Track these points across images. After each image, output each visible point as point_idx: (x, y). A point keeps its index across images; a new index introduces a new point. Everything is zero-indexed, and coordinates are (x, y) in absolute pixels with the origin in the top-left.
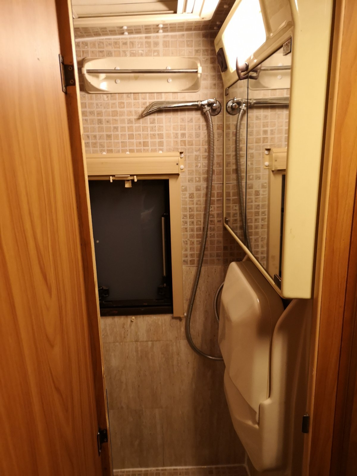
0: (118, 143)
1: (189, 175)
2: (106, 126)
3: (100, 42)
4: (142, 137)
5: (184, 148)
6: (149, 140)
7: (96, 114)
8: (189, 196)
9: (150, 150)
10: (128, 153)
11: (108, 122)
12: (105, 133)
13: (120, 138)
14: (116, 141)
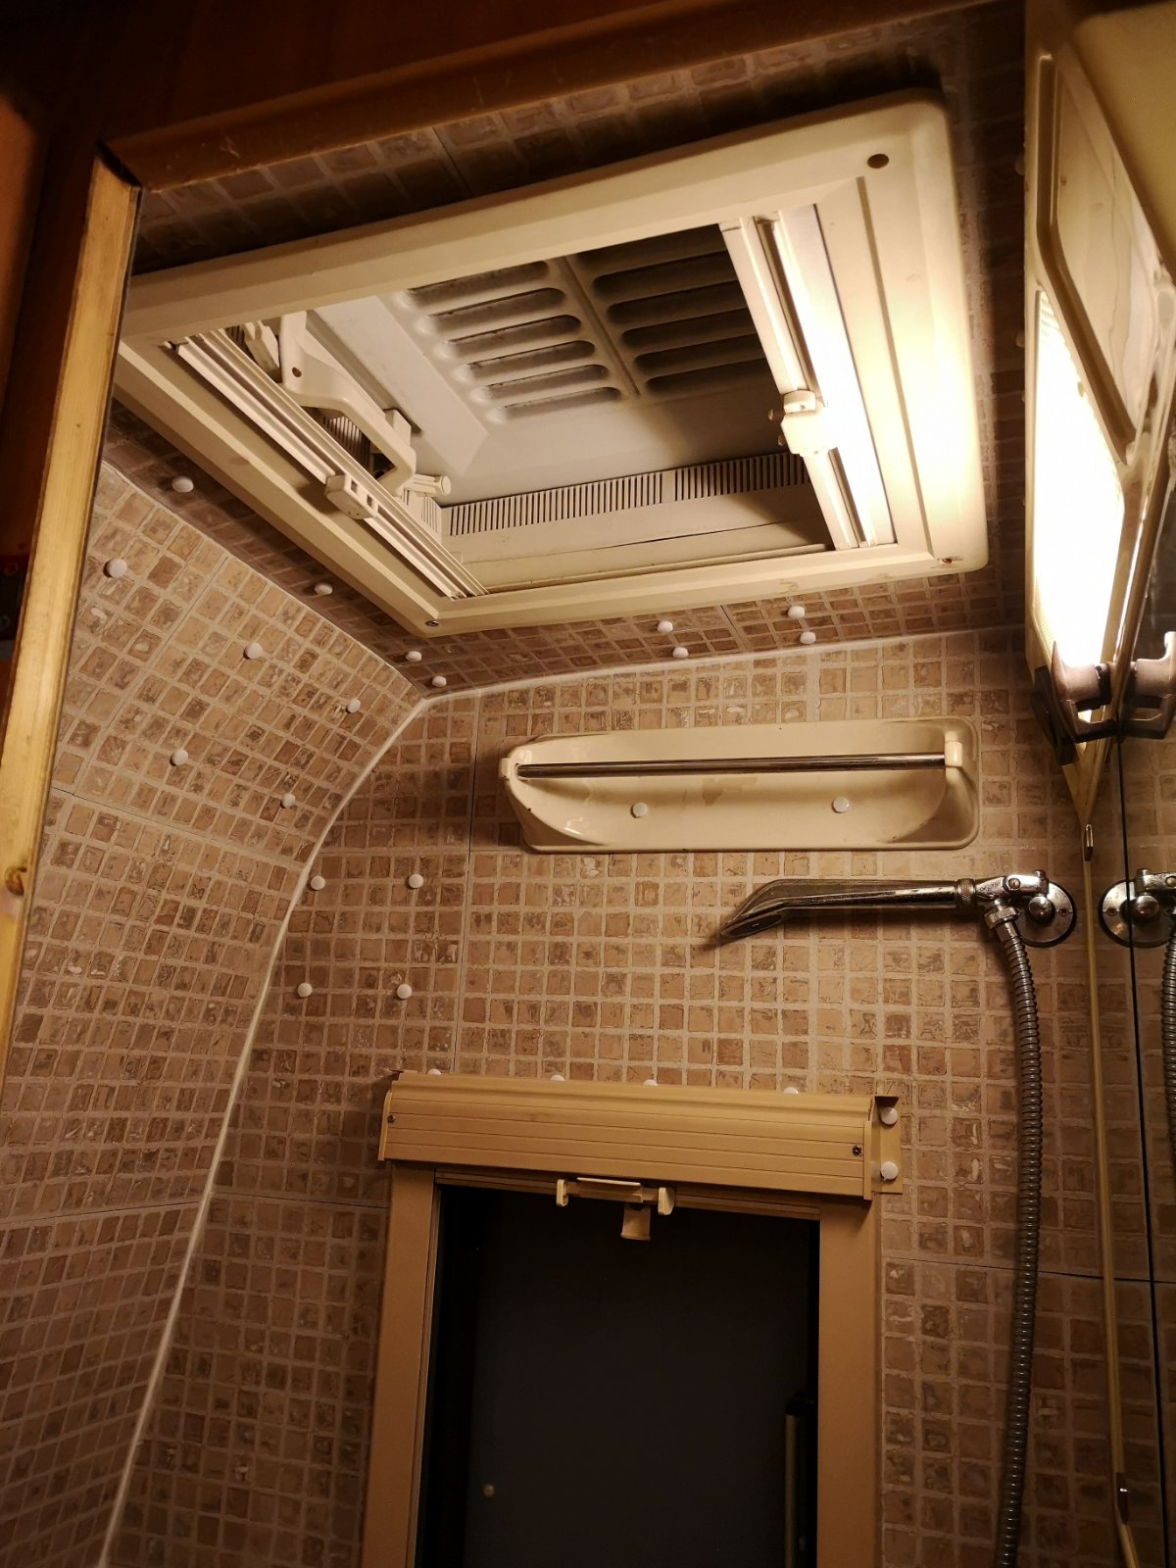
0: (620, 1038)
1: (922, 1211)
2: (579, 969)
3: (595, 686)
4: (716, 1021)
5: (901, 1082)
6: (746, 1036)
7: (548, 925)
8: (924, 1322)
9: (747, 1078)
10: (653, 1083)
11: (588, 955)
12: (571, 999)
13: (627, 1021)
14: (611, 1031)
